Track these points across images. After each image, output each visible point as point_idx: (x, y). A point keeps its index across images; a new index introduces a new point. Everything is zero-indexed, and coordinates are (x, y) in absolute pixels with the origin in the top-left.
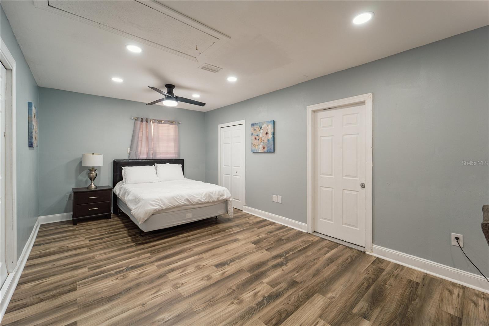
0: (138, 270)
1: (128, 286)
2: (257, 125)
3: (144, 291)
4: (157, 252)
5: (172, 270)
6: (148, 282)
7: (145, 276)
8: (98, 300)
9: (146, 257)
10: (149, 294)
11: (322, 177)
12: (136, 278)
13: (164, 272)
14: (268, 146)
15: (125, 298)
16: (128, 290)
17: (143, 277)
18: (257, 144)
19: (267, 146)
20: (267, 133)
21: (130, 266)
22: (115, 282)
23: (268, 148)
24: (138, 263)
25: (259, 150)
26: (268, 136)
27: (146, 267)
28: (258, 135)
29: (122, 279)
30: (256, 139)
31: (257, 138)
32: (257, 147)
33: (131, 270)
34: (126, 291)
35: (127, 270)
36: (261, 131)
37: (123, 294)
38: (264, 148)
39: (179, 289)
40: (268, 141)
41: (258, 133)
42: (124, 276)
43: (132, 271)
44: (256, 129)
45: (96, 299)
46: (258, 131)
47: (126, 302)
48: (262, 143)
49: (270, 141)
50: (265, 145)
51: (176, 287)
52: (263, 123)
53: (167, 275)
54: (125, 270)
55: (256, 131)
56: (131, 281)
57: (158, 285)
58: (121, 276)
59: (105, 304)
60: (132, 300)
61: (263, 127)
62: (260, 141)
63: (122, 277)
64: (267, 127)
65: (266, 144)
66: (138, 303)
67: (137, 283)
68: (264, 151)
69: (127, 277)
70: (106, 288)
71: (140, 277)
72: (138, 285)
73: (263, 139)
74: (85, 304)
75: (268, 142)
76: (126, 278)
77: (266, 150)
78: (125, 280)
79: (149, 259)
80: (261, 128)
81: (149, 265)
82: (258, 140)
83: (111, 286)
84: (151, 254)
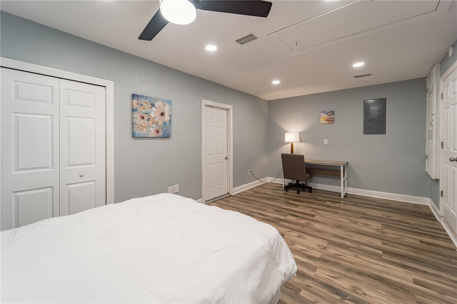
0: (335, 284)
1: (358, 277)
2: (145, 99)
3: (348, 262)
4: (290, 287)
5: (310, 257)
6: (339, 265)
7: (335, 272)
8: (392, 286)
9: (309, 293)
10: (346, 258)
11: (207, 157)
12: (345, 277)
13: (317, 261)
14: (164, 129)
15: (366, 270)
16: (360, 273)
17: (339, 273)
18: (146, 126)
19: (162, 129)
20: (162, 114)
21: (338, 297)
22: (368, 292)
23: (164, 132)
24: (326, 292)
25: (149, 134)
26: (164, 117)
27: (324, 279)
28: (147, 113)
29: (359, 289)
30: (143, 118)
31: (146, 117)
32: (145, 130)
33: (341, 290)
34: (362, 274)
35: (347, 296)
36: (154, 109)
37: (367, 274)
38: (158, 132)
39: (325, 246)
40: (165, 123)
41: (148, 111)
42: (354, 291)
43: (341, 288)
44: (144, 104)
45: (395, 290)
46: (147, 107)
47: (367, 267)
48: (154, 125)
49: (167, 124)
50: (159, 128)
51: (325, 248)
52: (156, 100)
53: (319, 258)
54: (348, 298)
55: (143, 107)
56: (352, 278)
57: (334, 257)
58: (358, 293)
59: (386, 278)
60: (362, 264)
61: (156, 104)
62: (150, 122)
63: (358, 291)
64: (162, 105)
65: (162, 127)
66: (359, 260)
67: (347, 272)
68: (158, 136)
69: (352, 286)
70: (380, 293)
71: (341, 276)
72: (349, 270)
73: (156, 120)
74: (407, 294)
75: (164, 125)
76: (354, 287)
77: (160, 134)
78: (357, 284)
79: (309, 286)
80: (153, 105)
81: (320, 279)
82: (148, 120)
83: (374, 291)
84: (298, 292)
